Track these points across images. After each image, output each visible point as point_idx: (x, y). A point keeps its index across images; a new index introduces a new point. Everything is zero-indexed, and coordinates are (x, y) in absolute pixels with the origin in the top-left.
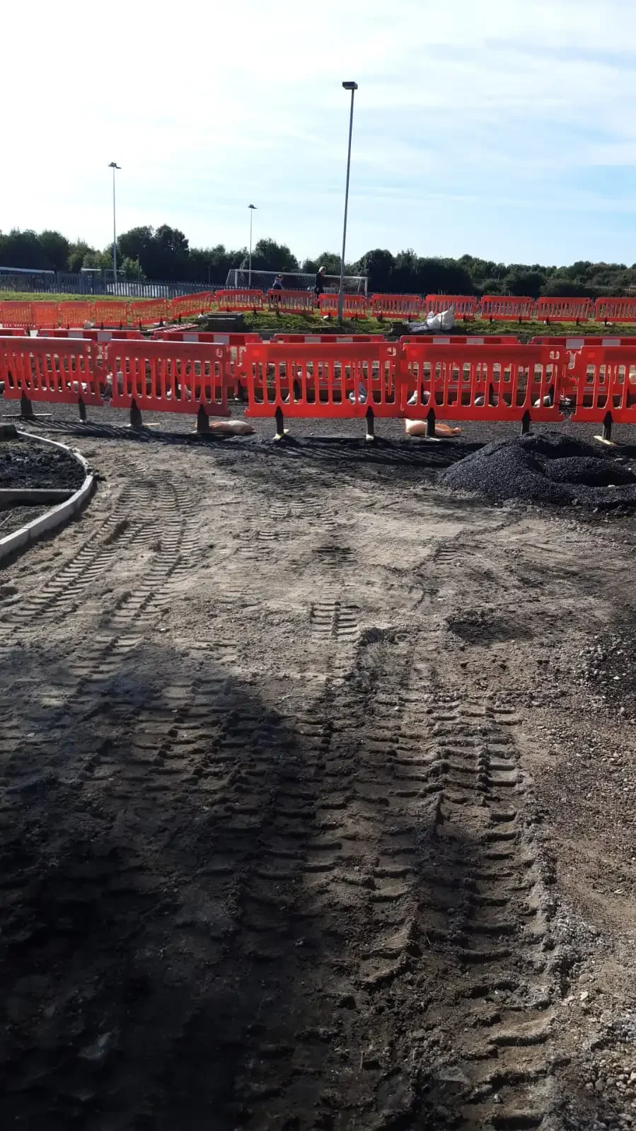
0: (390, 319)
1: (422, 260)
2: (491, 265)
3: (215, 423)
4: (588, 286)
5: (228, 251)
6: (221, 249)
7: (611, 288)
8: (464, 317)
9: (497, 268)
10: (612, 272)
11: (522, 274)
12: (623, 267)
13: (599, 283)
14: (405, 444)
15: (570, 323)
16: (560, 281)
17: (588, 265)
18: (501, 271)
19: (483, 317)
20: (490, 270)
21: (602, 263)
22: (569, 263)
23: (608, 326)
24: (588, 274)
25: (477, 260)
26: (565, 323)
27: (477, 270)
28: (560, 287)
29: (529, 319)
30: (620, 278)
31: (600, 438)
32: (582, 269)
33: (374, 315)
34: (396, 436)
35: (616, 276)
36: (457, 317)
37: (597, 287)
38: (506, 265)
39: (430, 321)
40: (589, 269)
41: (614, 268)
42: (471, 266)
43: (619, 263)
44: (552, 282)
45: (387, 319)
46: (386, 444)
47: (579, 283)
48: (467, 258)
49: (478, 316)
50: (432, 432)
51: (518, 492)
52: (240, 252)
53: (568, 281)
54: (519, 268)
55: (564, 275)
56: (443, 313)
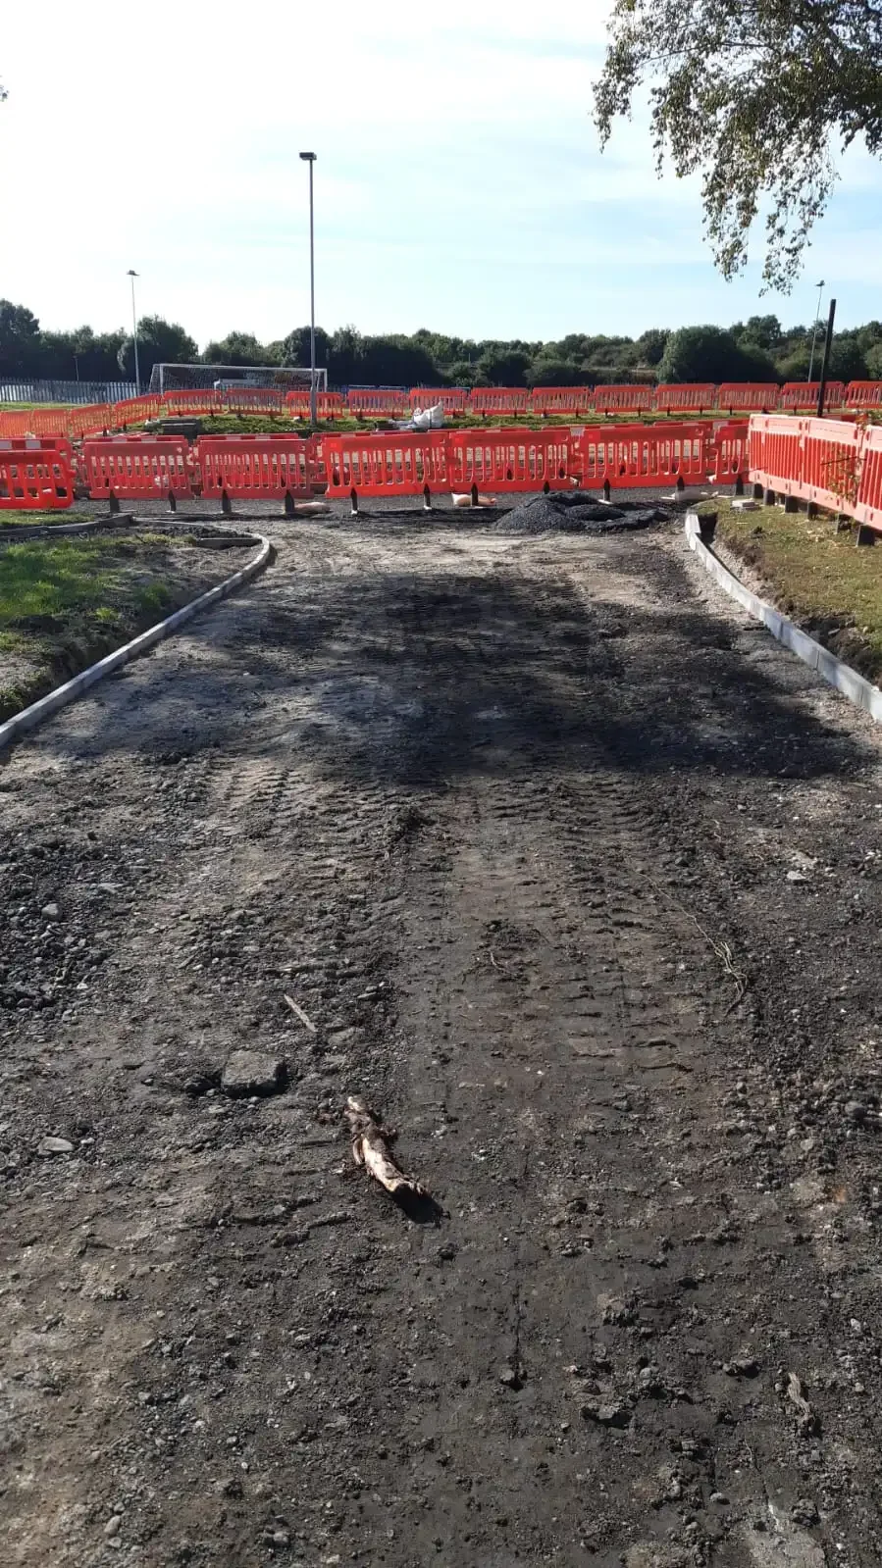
0: (371, 418)
1: (367, 340)
2: (456, 343)
3: (299, 506)
4: (584, 367)
5: (97, 333)
6: (87, 331)
7: (615, 369)
8: (454, 413)
9: (465, 347)
10: (615, 348)
11: (500, 354)
12: (628, 341)
13: (599, 363)
14: (457, 512)
15: (570, 416)
16: (550, 362)
17: (583, 339)
18: (472, 352)
19: (475, 412)
20: (456, 349)
21: (601, 336)
22: (559, 337)
23: (610, 417)
24: (584, 351)
25: (437, 336)
26: (565, 416)
27: (441, 350)
28: (549, 370)
29: (524, 412)
30: (626, 356)
31: (602, 501)
32: (576, 345)
33: (353, 414)
34: (450, 508)
35: (620, 352)
36: (447, 413)
37: (596, 368)
38: (477, 341)
39: (418, 418)
40: (584, 345)
41: (617, 342)
42: (431, 344)
43: (622, 335)
44: (539, 364)
45: (366, 418)
46: (443, 512)
47: (574, 364)
48: (423, 333)
49: (469, 411)
50: (475, 502)
51: (551, 526)
52: (115, 335)
53: (559, 362)
54: (495, 346)
55: (553, 354)
56: (432, 409)
